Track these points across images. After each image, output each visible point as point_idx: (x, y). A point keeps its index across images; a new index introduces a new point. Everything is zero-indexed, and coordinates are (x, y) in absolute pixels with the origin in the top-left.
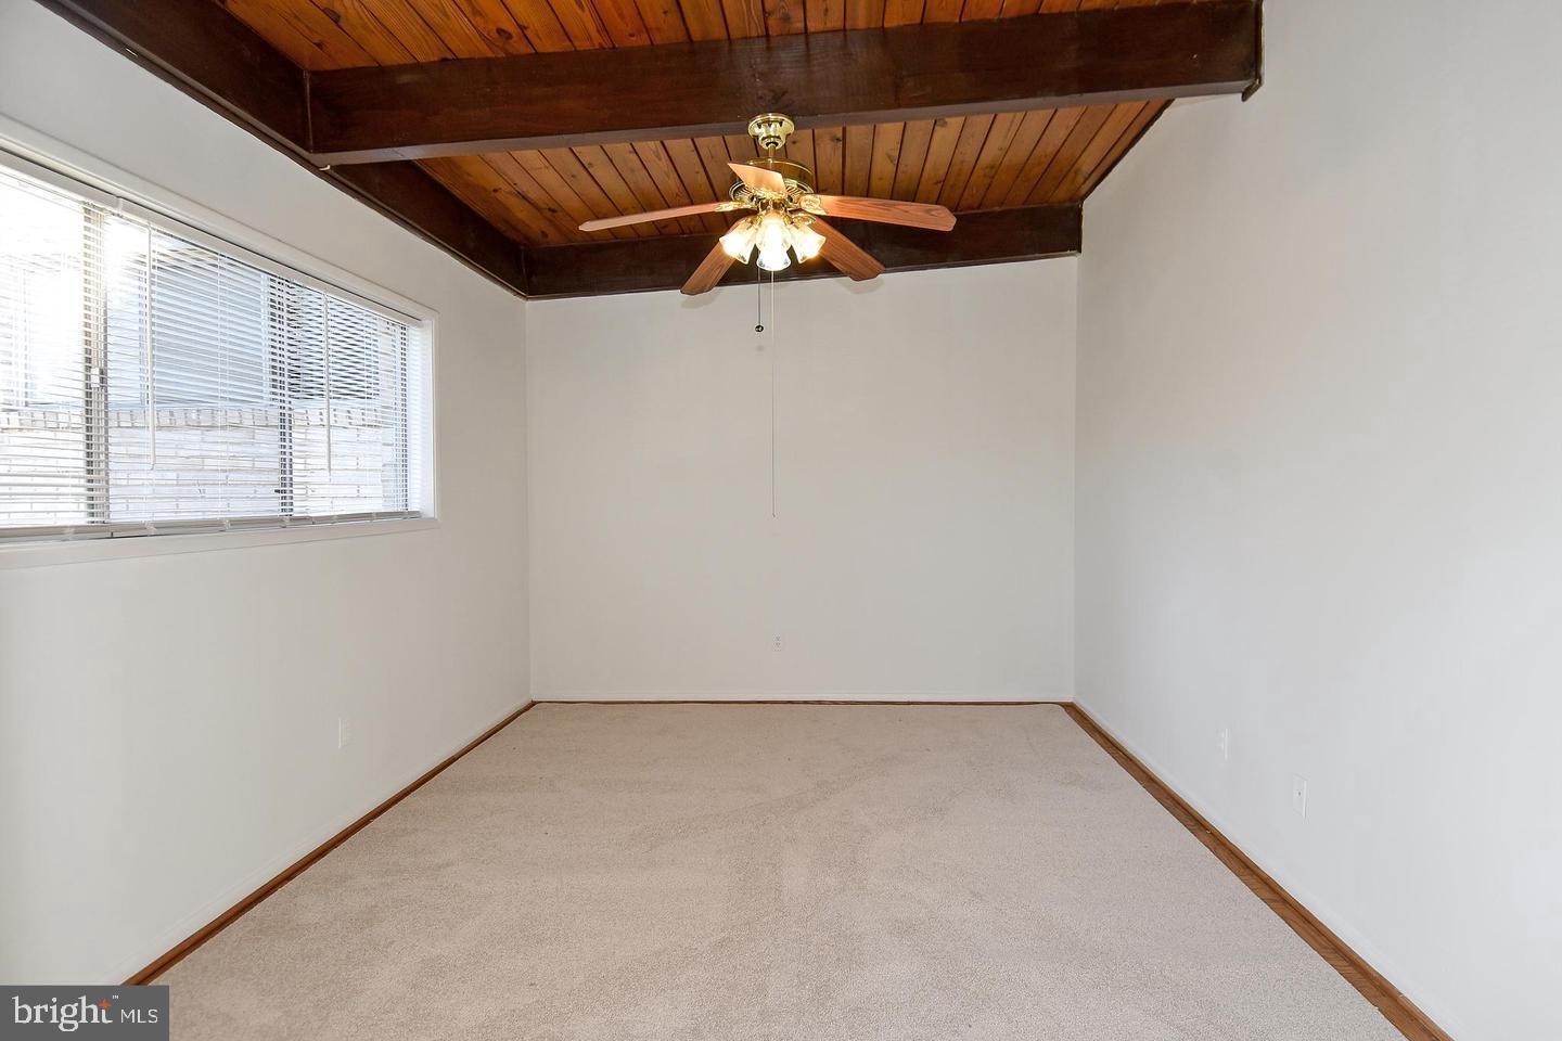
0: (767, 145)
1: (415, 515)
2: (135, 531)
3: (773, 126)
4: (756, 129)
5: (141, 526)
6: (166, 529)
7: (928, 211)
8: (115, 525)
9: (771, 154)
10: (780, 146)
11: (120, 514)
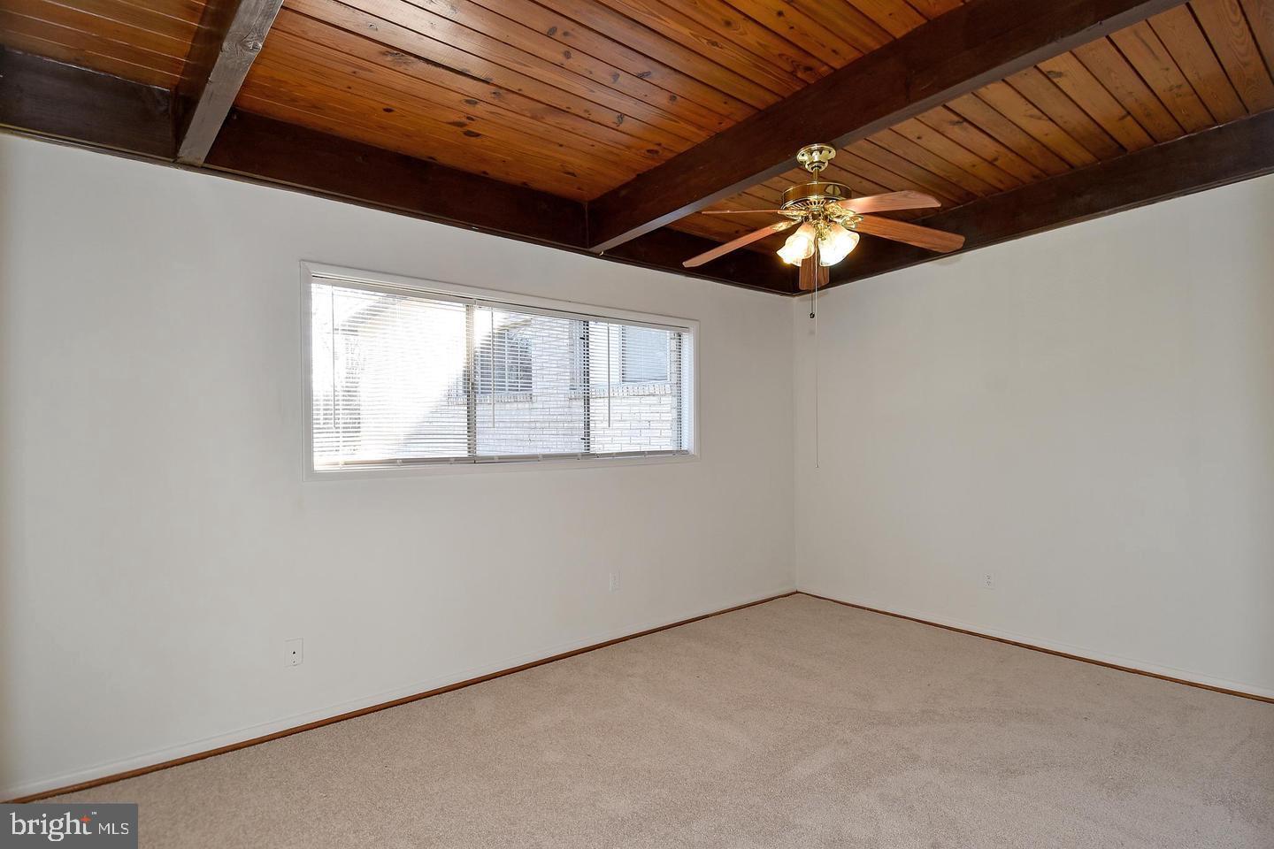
0: (812, 169)
1: (686, 452)
2: (489, 460)
3: (814, 154)
4: (803, 156)
5: (492, 458)
6: (504, 460)
7: (905, 196)
8: (479, 457)
9: (816, 176)
10: (823, 168)
11: (482, 451)
